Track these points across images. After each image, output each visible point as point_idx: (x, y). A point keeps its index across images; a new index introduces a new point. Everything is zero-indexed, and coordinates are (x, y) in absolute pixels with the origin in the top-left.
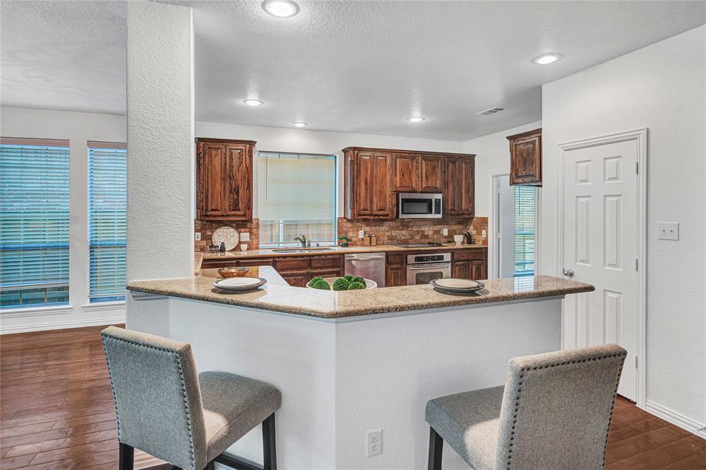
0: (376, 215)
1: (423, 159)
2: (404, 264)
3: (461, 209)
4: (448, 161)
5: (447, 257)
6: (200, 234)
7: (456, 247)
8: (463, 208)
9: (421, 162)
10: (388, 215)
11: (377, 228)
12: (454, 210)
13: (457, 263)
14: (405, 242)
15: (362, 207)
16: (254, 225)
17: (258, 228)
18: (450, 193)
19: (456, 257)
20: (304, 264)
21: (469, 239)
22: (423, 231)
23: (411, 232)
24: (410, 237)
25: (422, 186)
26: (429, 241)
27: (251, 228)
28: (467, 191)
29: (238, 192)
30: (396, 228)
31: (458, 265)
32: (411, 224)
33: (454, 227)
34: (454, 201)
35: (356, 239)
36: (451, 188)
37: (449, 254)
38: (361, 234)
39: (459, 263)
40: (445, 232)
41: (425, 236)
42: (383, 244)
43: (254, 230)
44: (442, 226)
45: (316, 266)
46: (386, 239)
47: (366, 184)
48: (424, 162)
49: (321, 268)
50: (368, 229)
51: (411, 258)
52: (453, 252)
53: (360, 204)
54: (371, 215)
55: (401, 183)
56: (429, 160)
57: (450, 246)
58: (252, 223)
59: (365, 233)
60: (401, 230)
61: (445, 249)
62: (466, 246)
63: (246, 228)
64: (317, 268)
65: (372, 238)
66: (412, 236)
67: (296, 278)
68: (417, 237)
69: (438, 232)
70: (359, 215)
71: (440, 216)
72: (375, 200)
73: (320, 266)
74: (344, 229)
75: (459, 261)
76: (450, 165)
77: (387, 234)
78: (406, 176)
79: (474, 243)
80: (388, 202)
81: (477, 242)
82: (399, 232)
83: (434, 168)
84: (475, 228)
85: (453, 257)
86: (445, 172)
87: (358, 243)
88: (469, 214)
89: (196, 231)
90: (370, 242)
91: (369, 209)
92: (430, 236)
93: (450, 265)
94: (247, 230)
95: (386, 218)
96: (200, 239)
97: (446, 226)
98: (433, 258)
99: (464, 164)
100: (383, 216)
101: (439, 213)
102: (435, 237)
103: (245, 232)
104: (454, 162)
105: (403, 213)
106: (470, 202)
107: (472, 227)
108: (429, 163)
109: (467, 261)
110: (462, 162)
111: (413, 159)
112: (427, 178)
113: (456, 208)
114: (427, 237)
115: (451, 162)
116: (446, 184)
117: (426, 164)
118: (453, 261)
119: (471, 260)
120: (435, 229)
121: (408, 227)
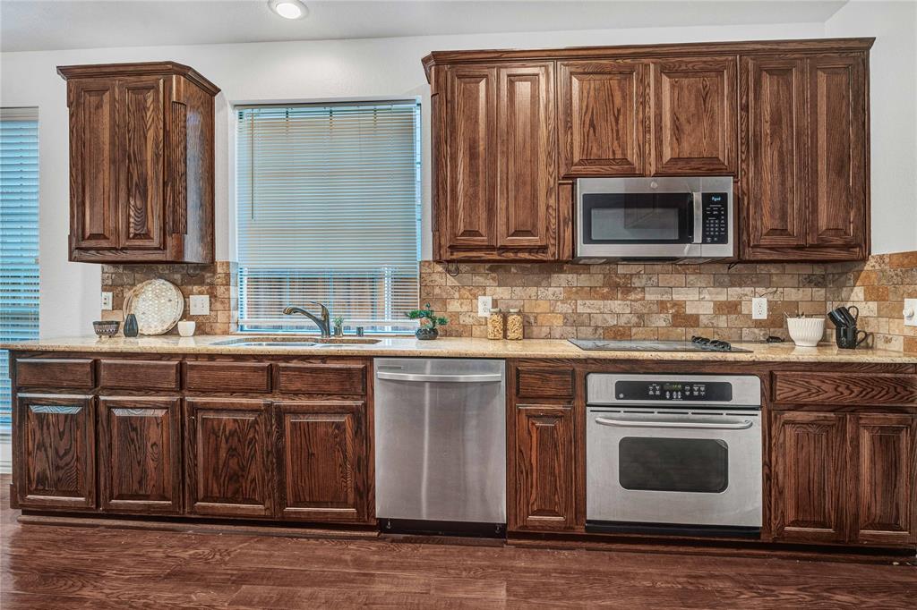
0: (505, 249)
1: (664, 70)
2: (578, 403)
3: (814, 227)
4: (759, 71)
5: (747, 390)
6: (110, 294)
7: (793, 356)
8: (823, 223)
9: (658, 82)
10: (544, 249)
11: (532, 291)
12: (783, 231)
13: (788, 415)
14: (619, 334)
15: (461, 227)
16: (219, 279)
17: (228, 284)
18: (767, 176)
19: (783, 391)
20: (261, 380)
21: (845, 329)
22: (679, 305)
23: (637, 305)
24: (634, 320)
25: (659, 156)
26: (699, 332)
27: (212, 285)
28: (839, 168)
29: (146, 191)
30: (592, 292)
31: (793, 423)
32: (637, 282)
33: (793, 294)
34: (784, 201)
35: (468, 321)
36: (769, 157)
37: (756, 381)
38: (484, 307)
39: (800, 416)
40: (759, 307)
41: (683, 319)
42: (549, 337)
43: (220, 290)
44: (748, 290)
45: (293, 387)
46: (558, 322)
47: (473, 154)
48: (666, 81)
49: (310, 395)
50: (503, 293)
51: (601, 387)
52: (770, 374)
53: (454, 217)
54: (491, 248)
55: (585, 149)
56: (686, 74)
57: (762, 353)
58: (214, 272)
59: (495, 303)
60: (604, 298)
61: (736, 362)
62: (834, 355)
63: (202, 283)
64: (296, 393)
65: (510, 319)
66: (640, 316)
67: (239, 417)
68: (661, 321)
69: (732, 308)
70: (453, 248)
71: (727, 250)
72: (500, 204)
73: (304, 388)
74: (437, 291)
75: (798, 407)
76: (767, 81)
77: (566, 308)
78: (605, 131)
79: (868, 347)
80: (542, 209)
81: (880, 344)
82: (600, 303)
83: (704, 96)
84: (873, 294)
85: (769, 392)
86: (746, 108)
87: (476, 331)
88: (847, 247)
89: (105, 288)
90: (505, 330)
91: (483, 230)
92: (704, 321)
93: (758, 419)
94: (205, 288)
95: (540, 256)
96: (110, 307)
97: (760, 290)
98: (686, 391)
99: (822, 78)
100: (530, 250)
101: (723, 240)
102: (722, 322)
103: (201, 293)
104: (783, 73)
105: (588, 239)
106: (848, 206)
107: (858, 293)
108: (685, 82)
109: (835, 409)
110: (814, 70)
111: (626, 74)
112: (677, 129)
113: (794, 225)
114: (693, 321)
115: (770, 72)
116: (750, 144)
117: (673, 87)
118: (772, 407)
119: (854, 409)
120: (723, 298)
121: (628, 290)
